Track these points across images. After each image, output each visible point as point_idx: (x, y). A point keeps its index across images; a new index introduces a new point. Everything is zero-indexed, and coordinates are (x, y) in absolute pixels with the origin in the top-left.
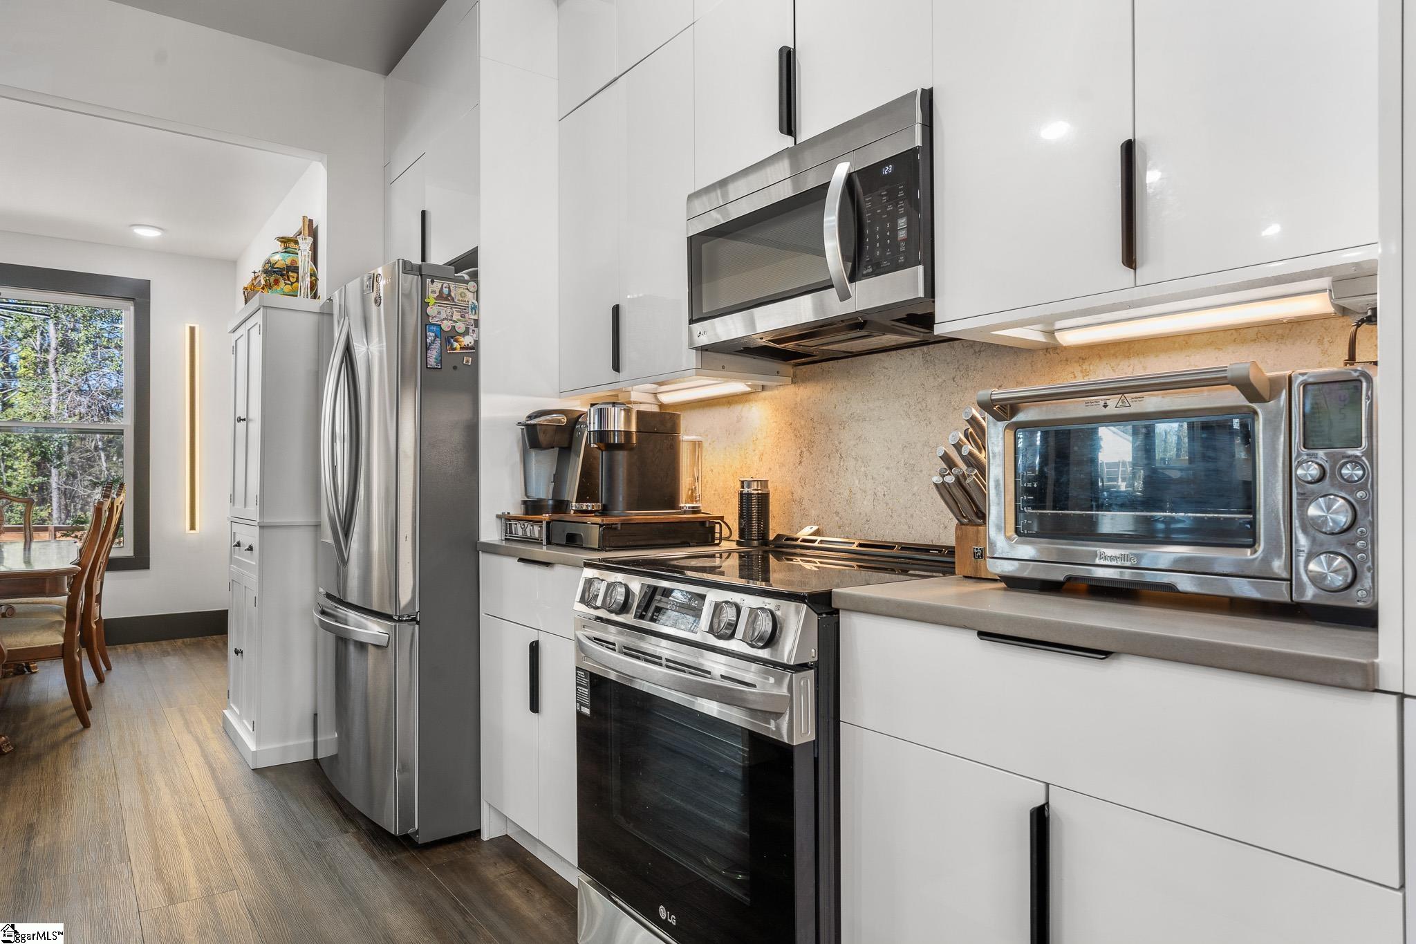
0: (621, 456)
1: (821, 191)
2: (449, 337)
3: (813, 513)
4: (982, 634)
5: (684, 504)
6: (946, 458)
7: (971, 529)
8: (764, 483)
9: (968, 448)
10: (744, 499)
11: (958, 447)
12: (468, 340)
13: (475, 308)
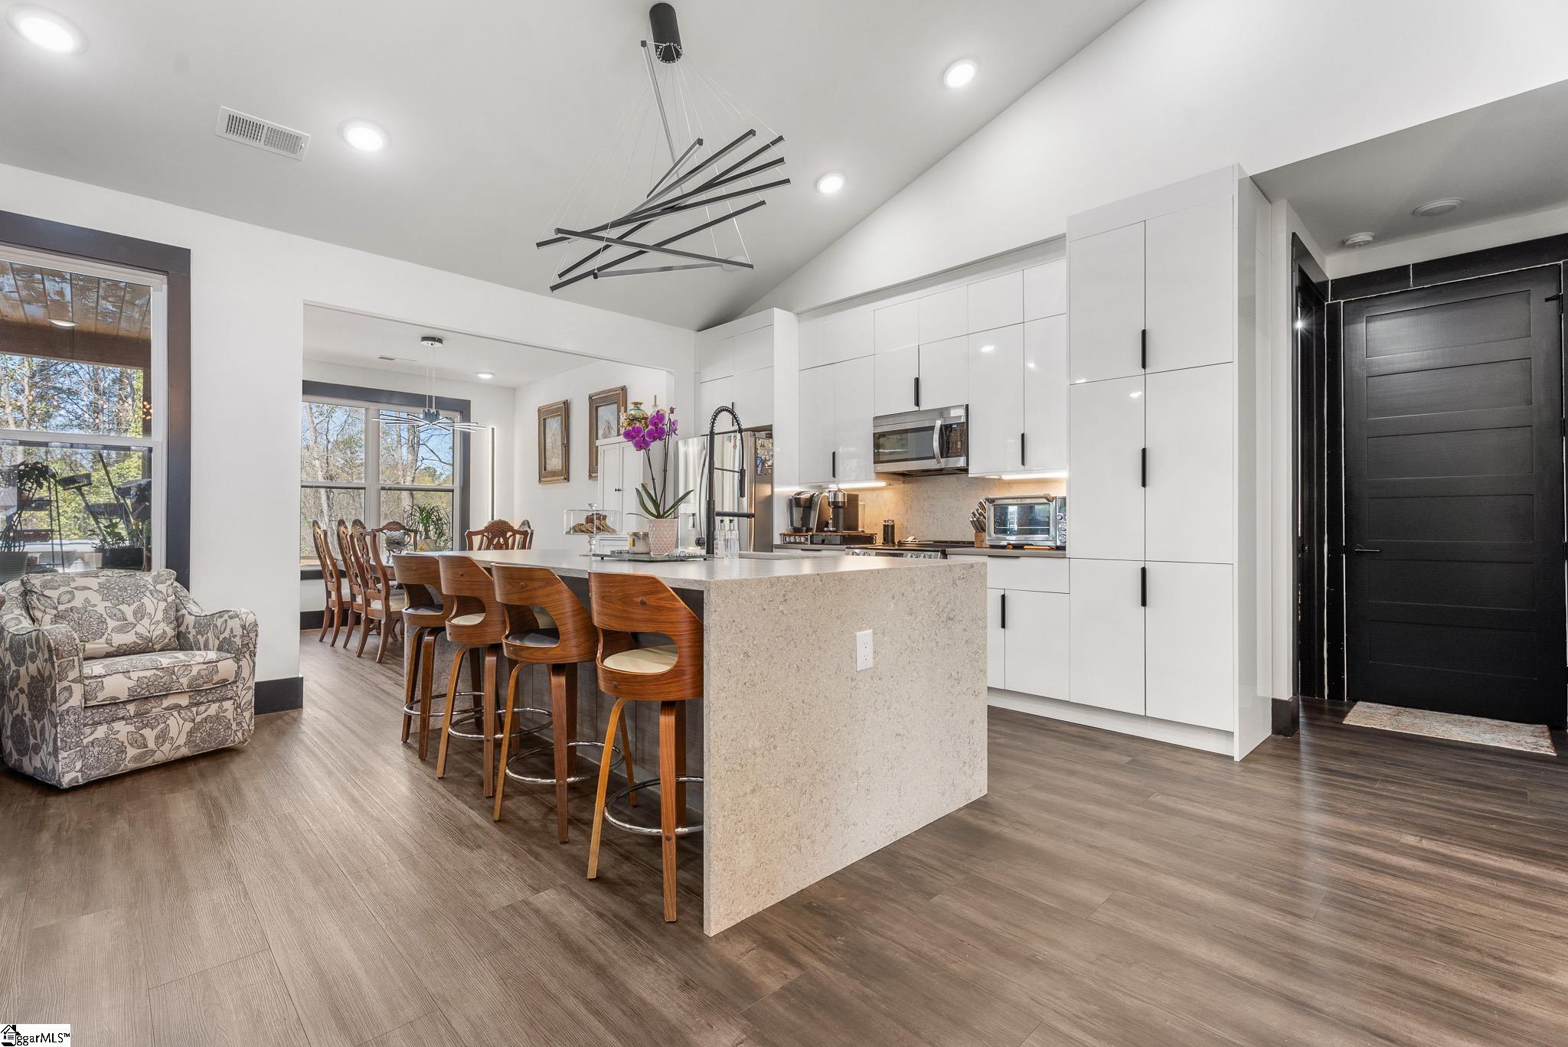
0: (841, 510)
1: (932, 428)
2: (764, 462)
3: (912, 532)
4: (989, 556)
5: (860, 530)
6: (973, 513)
7: (980, 533)
8: (893, 521)
9: (980, 511)
10: (886, 527)
11: (977, 510)
12: (770, 463)
13: (772, 450)
